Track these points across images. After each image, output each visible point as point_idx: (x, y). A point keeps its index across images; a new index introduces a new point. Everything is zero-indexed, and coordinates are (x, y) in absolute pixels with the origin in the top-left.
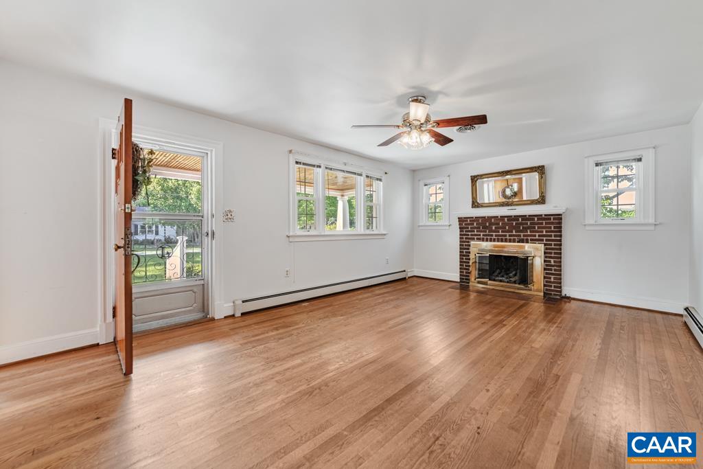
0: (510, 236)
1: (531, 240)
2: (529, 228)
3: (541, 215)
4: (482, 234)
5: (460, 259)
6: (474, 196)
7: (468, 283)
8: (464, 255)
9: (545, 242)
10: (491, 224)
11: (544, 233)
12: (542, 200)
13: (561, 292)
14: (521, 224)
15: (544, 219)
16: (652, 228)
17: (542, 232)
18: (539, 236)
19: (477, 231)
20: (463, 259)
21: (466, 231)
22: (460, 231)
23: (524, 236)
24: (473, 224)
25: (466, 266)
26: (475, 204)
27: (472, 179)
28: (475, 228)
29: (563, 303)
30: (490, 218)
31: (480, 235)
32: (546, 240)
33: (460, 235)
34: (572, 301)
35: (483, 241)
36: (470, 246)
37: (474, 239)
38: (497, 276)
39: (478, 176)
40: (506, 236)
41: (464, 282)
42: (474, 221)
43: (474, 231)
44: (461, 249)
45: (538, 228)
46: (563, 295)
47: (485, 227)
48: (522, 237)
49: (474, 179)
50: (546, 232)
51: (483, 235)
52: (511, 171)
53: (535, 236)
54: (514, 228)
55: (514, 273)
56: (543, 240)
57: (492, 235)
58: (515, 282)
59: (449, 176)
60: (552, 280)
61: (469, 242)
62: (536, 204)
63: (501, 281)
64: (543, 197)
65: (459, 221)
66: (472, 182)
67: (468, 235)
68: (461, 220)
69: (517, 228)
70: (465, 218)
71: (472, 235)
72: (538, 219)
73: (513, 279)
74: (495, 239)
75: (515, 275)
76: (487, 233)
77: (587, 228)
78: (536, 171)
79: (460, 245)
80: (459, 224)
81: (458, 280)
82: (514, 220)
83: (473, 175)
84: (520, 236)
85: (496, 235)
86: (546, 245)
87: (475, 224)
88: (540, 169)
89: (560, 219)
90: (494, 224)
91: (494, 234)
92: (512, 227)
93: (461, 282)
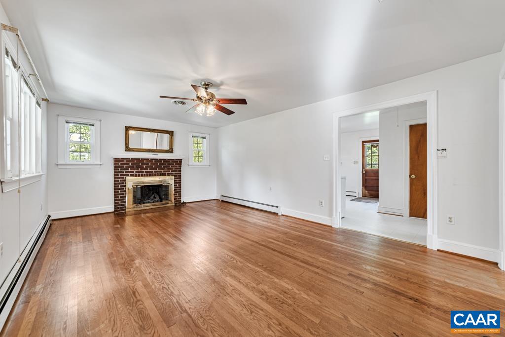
0: (155, 172)
1: (167, 174)
2: (166, 167)
3: (174, 159)
4: (135, 171)
5: (115, 192)
6: (127, 142)
7: (124, 210)
8: (119, 189)
10: (143, 164)
12: (171, 151)
13: (181, 201)
14: (163, 164)
15: (175, 162)
16: (208, 167)
17: (173, 169)
18: (172, 171)
19: (131, 169)
20: (117, 192)
21: (121, 169)
22: (115, 170)
24: (129, 164)
25: (121, 197)
26: (128, 149)
27: (125, 128)
28: (130, 167)
29: (182, 207)
30: (143, 160)
31: (133, 172)
32: (175, 174)
33: (115, 172)
34: (187, 204)
35: (136, 176)
36: (125, 180)
37: (128, 175)
39: (131, 127)
40: (152, 172)
41: (118, 211)
42: (130, 161)
43: (128, 169)
44: (115, 184)
45: (171, 167)
46: (182, 202)
47: (138, 166)
48: (162, 173)
49: (128, 129)
50: (175, 169)
53: (169, 171)
55: (153, 196)
56: (173, 174)
57: (143, 172)
58: (158, 201)
59: (100, 121)
60: (177, 195)
61: (123, 178)
62: (169, 152)
63: (148, 203)
64: (172, 149)
65: (114, 161)
66: (126, 131)
67: (123, 172)
68: (117, 160)
69: (160, 167)
70: (122, 159)
71: (126, 172)
72: (172, 162)
73: (156, 200)
74: (145, 175)
76: (139, 170)
77: (190, 167)
78: (169, 133)
79: (115, 181)
80: (114, 164)
81: (113, 210)
82: (159, 162)
83: (127, 125)
84: (161, 171)
85: (146, 172)
86: (175, 176)
87: (130, 164)
88: (171, 133)
89: (181, 162)
90: (145, 164)
91: (144, 171)
92: (157, 166)
93: (115, 211)
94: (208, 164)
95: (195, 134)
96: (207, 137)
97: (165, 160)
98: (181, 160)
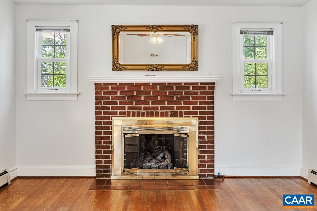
0: (162, 108)
1: (185, 113)
2: (183, 98)
3: (197, 83)
4: (127, 106)
5: (96, 142)
6: (116, 54)
7: (109, 176)
8: (102, 138)
9: (199, 115)
10: (140, 93)
11: (198, 105)
12: (194, 66)
13: (213, 171)
14: (176, 93)
15: (200, 88)
16: (280, 99)
17: (196, 103)
18: (193, 108)
19: (121, 103)
20: (100, 143)
21: (105, 103)
22: (96, 103)
23: (178, 108)
24: (116, 93)
25: (105, 152)
26: (116, 66)
27: (113, 30)
28: (118, 98)
29: (216, 183)
30: (139, 85)
31: (124, 108)
32: (201, 113)
33: (97, 108)
34: (226, 180)
35: (129, 116)
36: (110, 123)
37: (116, 113)
38: (143, 162)
39: (122, 26)
40: (156, 108)
41: (102, 176)
42: (118, 88)
43: (116, 103)
44: (97, 128)
45: (193, 98)
46: (216, 174)
47: (132, 98)
48: (176, 110)
49: (116, 30)
50: (201, 103)
51: (129, 108)
52: (162, 26)
53: (189, 108)
54: (167, 98)
55: (162, 155)
56: (196, 113)
57: (140, 108)
58: (167, 167)
59: (77, 21)
60: (206, 159)
61: (108, 118)
62: (189, 70)
63: (150, 168)
64: (196, 62)
65: (96, 89)
66: (113, 34)
67: (108, 108)
68: (99, 87)
69: (170, 99)
70: (105, 84)
71: (113, 108)
72: (194, 88)
73: (164, 164)
74: (143, 113)
75: (164, 158)
76: (134, 105)
77: (235, 99)
78: (189, 31)
79: (97, 123)
80: (96, 93)
81: (93, 174)
82: (167, 88)
83: (115, 24)
84: (173, 108)
85: (145, 108)
86: (200, 118)
87: (119, 94)
88: (193, 29)
89: (213, 88)
90: (143, 93)
91: (143, 106)
92: (165, 97)
93: (97, 176)
94: (280, 92)
95: (246, 27)
96: (278, 29)
97: (179, 86)
98: (212, 85)
